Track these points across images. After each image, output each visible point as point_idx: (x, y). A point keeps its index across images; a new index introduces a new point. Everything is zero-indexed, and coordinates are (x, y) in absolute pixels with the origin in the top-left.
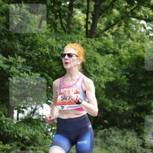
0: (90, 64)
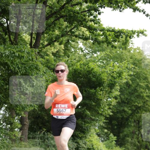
0: (32, 71)
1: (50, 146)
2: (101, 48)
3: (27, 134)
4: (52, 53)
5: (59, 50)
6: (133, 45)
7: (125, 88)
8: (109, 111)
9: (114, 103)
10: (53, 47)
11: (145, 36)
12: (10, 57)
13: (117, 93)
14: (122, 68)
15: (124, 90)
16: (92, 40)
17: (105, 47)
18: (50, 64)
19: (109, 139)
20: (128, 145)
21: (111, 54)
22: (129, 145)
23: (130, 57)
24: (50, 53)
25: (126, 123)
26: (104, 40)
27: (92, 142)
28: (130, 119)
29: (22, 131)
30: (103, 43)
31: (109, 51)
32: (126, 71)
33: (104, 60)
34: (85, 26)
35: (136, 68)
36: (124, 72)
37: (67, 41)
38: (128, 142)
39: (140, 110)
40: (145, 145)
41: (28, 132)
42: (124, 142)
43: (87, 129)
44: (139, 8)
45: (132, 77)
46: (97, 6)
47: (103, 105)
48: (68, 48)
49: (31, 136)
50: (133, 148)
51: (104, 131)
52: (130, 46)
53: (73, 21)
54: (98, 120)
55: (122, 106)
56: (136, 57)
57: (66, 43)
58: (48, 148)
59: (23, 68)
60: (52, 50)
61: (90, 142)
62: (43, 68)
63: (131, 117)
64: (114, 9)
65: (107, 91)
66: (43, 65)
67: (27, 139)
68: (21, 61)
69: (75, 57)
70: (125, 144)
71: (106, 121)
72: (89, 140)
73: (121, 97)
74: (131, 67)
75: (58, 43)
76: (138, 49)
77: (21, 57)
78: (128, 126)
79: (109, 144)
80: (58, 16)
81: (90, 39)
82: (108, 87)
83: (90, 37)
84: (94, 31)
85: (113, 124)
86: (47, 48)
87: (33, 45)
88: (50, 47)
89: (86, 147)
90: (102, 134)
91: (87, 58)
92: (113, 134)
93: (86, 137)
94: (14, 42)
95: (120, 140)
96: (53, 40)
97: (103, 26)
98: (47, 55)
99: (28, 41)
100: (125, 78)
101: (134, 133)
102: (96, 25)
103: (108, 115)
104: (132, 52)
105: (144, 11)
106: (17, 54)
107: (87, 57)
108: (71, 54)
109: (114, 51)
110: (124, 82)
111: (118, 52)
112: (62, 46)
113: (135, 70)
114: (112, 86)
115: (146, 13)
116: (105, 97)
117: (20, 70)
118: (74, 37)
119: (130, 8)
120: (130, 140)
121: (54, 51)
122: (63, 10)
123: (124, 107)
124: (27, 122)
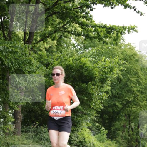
0: (25, 66)
1: (43, 139)
2: (93, 44)
3: (21, 127)
4: (45, 49)
5: (52, 46)
6: (124, 41)
7: (116, 83)
8: (100, 106)
9: (105, 98)
10: (46, 43)
11: (136, 32)
12: (4, 52)
13: (108, 88)
14: (113, 64)
15: (116, 85)
16: (84, 36)
17: (97, 43)
18: (42, 59)
19: (100, 133)
20: (118, 138)
21: (103, 50)
22: (120, 139)
23: (121, 53)
24: (43, 48)
25: (117, 117)
26: (96, 36)
27: (84, 136)
28: (121, 113)
29: (15, 124)
30: (94, 39)
31: (101, 47)
32: (117, 67)
33: (95, 55)
34: (78, 23)
35: (127, 63)
36: (115, 67)
37: (59, 37)
38: (119, 136)
39: (131, 104)
40: (135, 138)
41: (22, 126)
42: (115, 136)
43: (79, 123)
44: (130, 5)
45: (123, 72)
46: (89, 3)
47: (94, 99)
48: (61, 44)
49: (24, 130)
50: (124, 141)
51: (95, 125)
52: (121, 42)
53: (66, 17)
54: (89, 114)
55: (113, 101)
56: (127, 53)
57: (59, 38)
58: (41, 141)
59: (16, 63)
60: (45, 46)
61: (82, 135)
62: (36, 63)
63: (122, 111)
64: (106, 5)
65: (99, 86)
66: (36, 60)
67: (20, 132)
68: (14, 56)
69: (67, 52)
70: (116, 138)
71: (98, 115)
72: (81, 133)
73: (112, 92)
74: (122, 63)
75: (51, 39)
76: (129, 45)
77: (14, 53)
78: (119, 120)
79: (100, 137)
80: (51, 12)
81: (82, 35)
82: (100, 82)
83: (82, 33)
84: (86, 27)
85: (104, 118)
86: (40, 44)
87: (26, 41)
88: (43, 42)
89: (78, 140)
90: (94, 128)
91: (79, 54)
92: (104, 128)
93: (78, 131)
94: (8, 38)
95: (111, 133)
96: (46, 36)
97: (95, 23)
98: (40, 50)
99: (22, 37)
100: (116, 74)
101: (124, 126)
102: (88, 22)
103: (99, 109)
104: (123, 48)
105: (135, 8)
106: (10, 50)
107: (79, 52)
108: (64, 50)
109: (105, 47)
110: (115, 77)
111: (110, 48)
112: (55, 42)
113: (125, 65)
114: (103, 81)
115: (137, 10)
116: (96, 91)
117: (13, 65)
118: (67, 33)
119: (121, 5)
120: (121, 133)
121: (46, 47)
122: (56, 7)
123: (115, 101)
124: (21, 116)
